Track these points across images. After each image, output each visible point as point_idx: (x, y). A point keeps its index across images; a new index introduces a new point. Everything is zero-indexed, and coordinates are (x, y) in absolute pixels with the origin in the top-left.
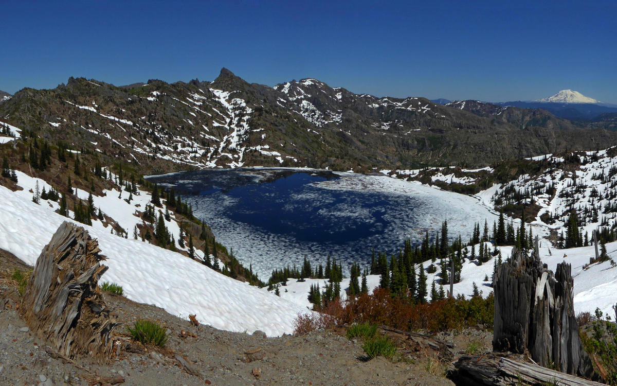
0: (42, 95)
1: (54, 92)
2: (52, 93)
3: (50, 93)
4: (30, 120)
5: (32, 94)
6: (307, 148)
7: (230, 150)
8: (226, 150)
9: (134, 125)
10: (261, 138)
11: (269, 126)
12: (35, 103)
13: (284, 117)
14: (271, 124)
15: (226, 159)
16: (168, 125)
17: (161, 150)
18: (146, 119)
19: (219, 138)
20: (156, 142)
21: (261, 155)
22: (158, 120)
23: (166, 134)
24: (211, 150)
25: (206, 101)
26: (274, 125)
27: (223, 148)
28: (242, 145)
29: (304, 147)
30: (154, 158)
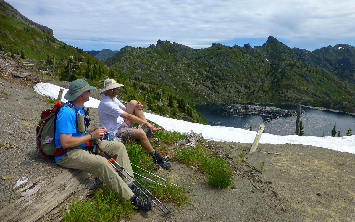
0: (138, 51)
1: (147, 50)
2: (145, 50)
3: (143, 50)
4: (128, 67)
5: (130, 50)
6: (328, 95)
7: (264, 92)
8: (261, 91)
9: (199, 72)
10: (289, 85)
11: (297, 76)
12: (133, 56)
13: (313, 72)
14: (300, 75)
15: (260, 97)
16: (223, 74)
17: (215, 89)
18: (208, 69)
19: (258, 84)
20: (212, 84)
21: (286, 96)
22: (216, 70)
23: (220, 79)
24: (251, 91)
25: (253, 59)
26: (302, 76)
27: (259, 90)
28: (274, 89)
29: (326, 94)
30: (209, 94)
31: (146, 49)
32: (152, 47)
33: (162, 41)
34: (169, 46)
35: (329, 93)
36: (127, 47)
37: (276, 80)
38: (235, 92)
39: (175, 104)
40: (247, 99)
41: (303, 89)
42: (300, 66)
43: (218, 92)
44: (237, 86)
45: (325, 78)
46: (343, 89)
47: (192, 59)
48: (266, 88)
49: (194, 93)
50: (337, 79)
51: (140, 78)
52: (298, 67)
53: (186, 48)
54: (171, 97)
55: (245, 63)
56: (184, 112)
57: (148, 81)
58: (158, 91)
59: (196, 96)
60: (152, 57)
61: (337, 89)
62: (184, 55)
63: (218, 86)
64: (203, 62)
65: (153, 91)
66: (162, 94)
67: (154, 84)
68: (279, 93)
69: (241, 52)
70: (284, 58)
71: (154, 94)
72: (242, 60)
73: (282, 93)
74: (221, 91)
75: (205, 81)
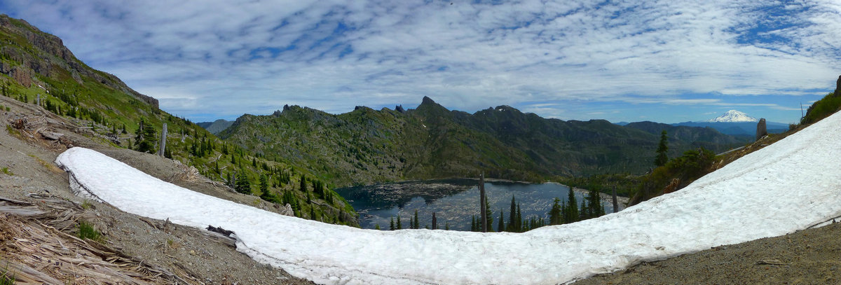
0: (259, 119)
2: (268, 118)
3: (266, 119)
4: (247, 141)
5: (250, 119)
6: (495, 163)
7: (424, 165)
8: (420, 165)
9: (340, 144)
10: (451, 155)
11: (460, 143)
12: (252, 126)
13: (477, 138)
14: (463, 142)
15: (420, 172)
16: (371, 145)
17: (362, 166)
18: (351, 140)
19: (415, 156)
20: (358, 159)
21: (450, 168)
22: (362, 140)
23: (368, 152)
24: (407, 165)
25: (407, 124)
26: (465, 143)
27: (418, 163)
28: (435, 160)
29: (493, 162)
30: (355, 172)
31: (270, 117)
32: (277, 114)
33: (289, 105)
34: (299, 112)
35: (496, 161)
36: (245, 115)
37: (436, 149)
38: (389, 168)
39: (310, 187)
40: (404, 175)
41: (468, 158)
42: (461, 131)
43: (366, 169)
44: (390, 159)
45: (489, 144)
46: (509, 155)
47: (330, 127)
48: (426, 161)
49: (334, 171)
50: (502, 145)
51: (263, 154)
52: (459, 132)
53: (321, 114)
54: (303, 178)
55: (399, 130)
56: (322, 198)
57: (273, 158)
58: (286, 171)
59: (338, 176)
60: (277, 126)
61: (503, 156)
62: (320, 123)
63: (366, 161)
64: (344, 131)
65: (279, 170)
66: (291, 174)
67: (281, 161)
68: (442, 165)
69: (393, 117)
70: (443, 123)
71: (281, 174)
72: (394, 127)
73: (445, 165)
74: (371, 167)
75: (349, 155)
